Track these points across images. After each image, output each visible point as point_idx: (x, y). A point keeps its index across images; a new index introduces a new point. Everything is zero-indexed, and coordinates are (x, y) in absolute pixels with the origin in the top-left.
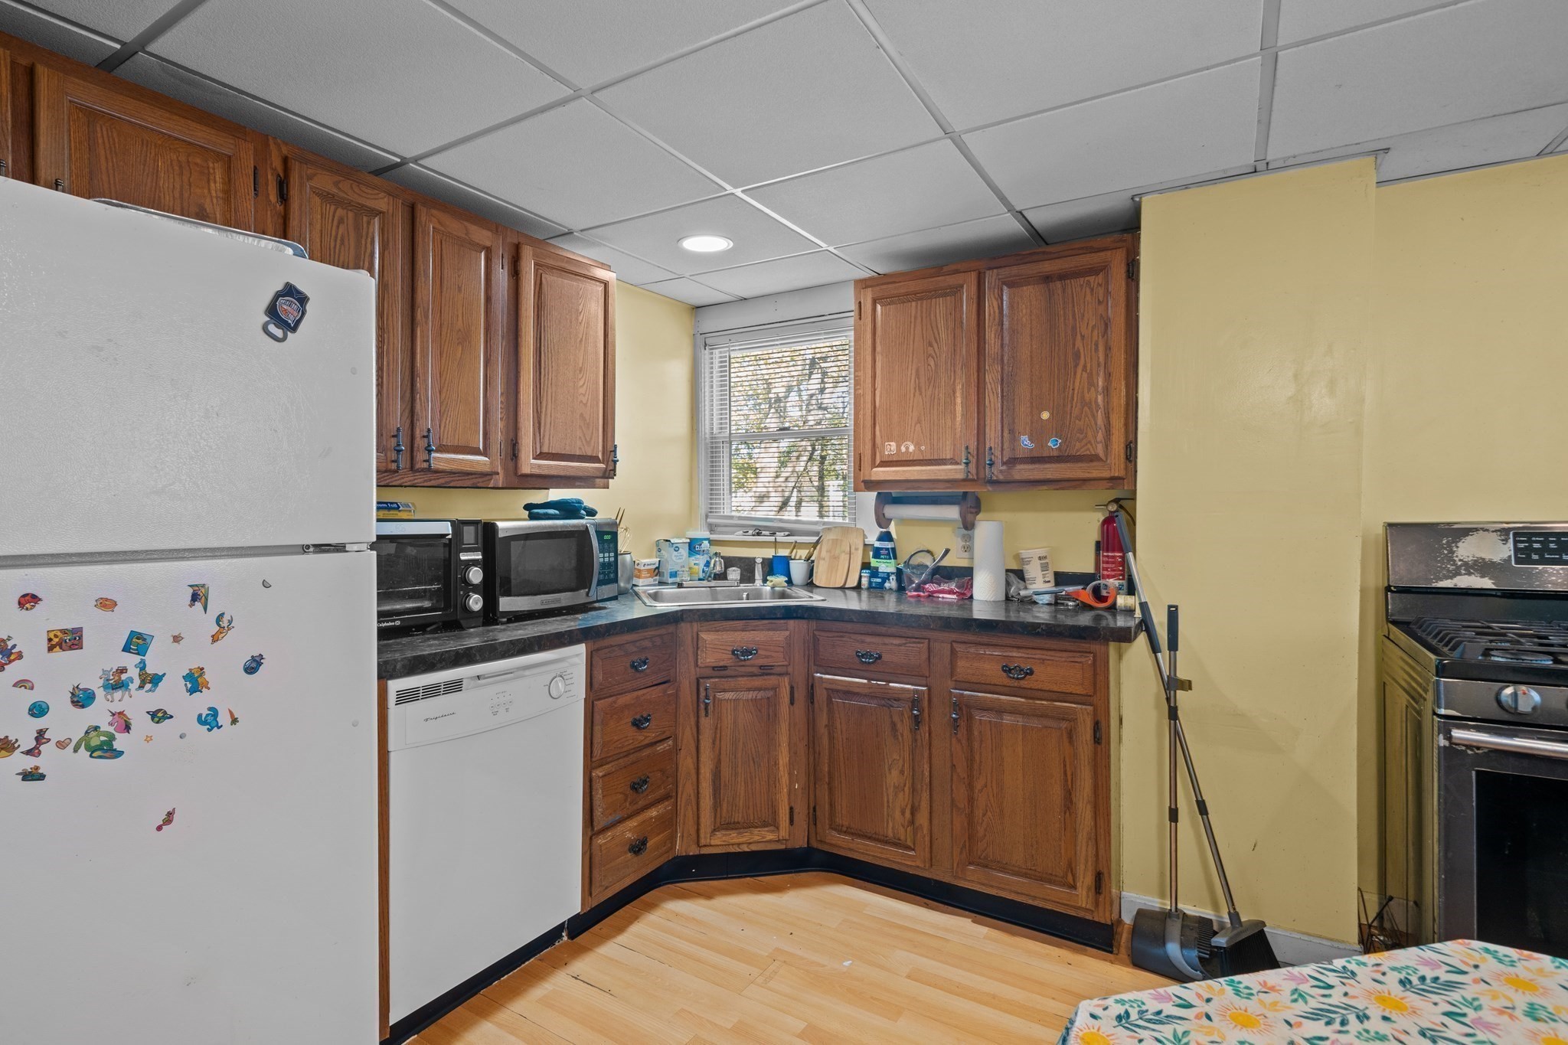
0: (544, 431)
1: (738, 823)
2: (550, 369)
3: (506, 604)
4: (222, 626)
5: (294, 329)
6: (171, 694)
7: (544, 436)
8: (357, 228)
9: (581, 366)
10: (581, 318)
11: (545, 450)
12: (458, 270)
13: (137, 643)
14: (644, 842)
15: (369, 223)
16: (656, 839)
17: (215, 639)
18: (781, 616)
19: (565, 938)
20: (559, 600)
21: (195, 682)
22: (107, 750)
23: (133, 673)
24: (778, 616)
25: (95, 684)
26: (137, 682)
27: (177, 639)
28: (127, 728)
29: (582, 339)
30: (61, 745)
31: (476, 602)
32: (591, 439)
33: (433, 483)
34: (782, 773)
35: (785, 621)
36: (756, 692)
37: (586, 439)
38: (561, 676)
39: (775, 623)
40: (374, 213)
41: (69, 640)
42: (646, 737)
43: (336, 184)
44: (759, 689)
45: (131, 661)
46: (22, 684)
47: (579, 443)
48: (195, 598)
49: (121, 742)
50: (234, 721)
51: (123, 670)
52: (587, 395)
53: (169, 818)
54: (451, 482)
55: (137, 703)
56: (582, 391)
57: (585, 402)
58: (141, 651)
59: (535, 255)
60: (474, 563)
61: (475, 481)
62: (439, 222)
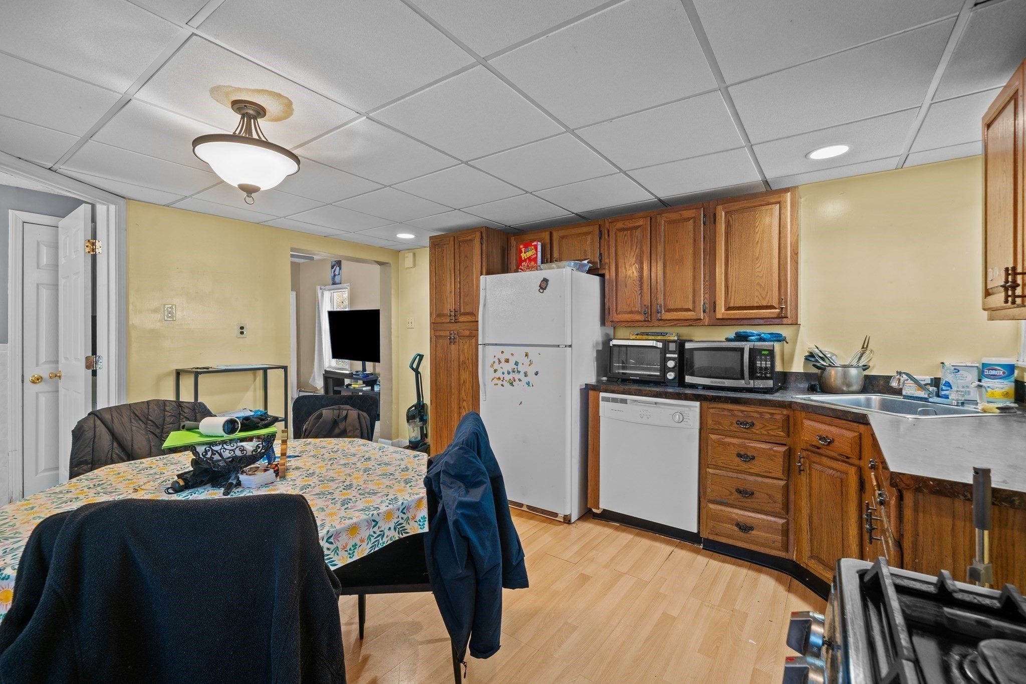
0: (731, 296)
1: (824, 561)
2: (735, 263)
3: (689, 379)
4: (531, 363)
5: (545, 289)
6: (521, 376)
7: (731, 298)
8: (631, 235)
9: (757, 256)
10: (757, 230)
11: (732, 305)
12: (676, 234)
13: (516, 364)
14: (752, 528)
15: (636, 232)
16: (764, 534)
17: (529, 365)
18: (851, 420)
19: (702, 547)
20: (724, 383)
21: (526, 375)
22: (512, 384)
23: (516, 370)
24: (849, 419)
25: (510, 371)
26: (516, 372)
27: (523, 364)
28: (515, 381)
29: (758, 241)
30: (506, 381)
31: (671, 376)
32: (766, 295)
33: (668, 324)
34: (852, 542)
35: (858, 425)
36: (832, 471)
37: (762, 297)
38: (681, 414)
39: (850, 424)
40: (637, 227)
41: (507, 361)
42: (750, 468)
43: (623, 224)
44: (838, 471)
45: (516, 367)
46: (501, 368)
47: (756, 300)
48: (526, 355)
49: (514, 383)
50: (533, 386)
51: (514, 369)
52: (762, 272)
53: (521, 403)
54: (677, 324)
55: (517, 376)
56: (758, 270)
57: (761, 276)
58: (517, 365)
59: (724, 209)
60: (673, 359)
61: (691, 323)
62: (666, 218)
